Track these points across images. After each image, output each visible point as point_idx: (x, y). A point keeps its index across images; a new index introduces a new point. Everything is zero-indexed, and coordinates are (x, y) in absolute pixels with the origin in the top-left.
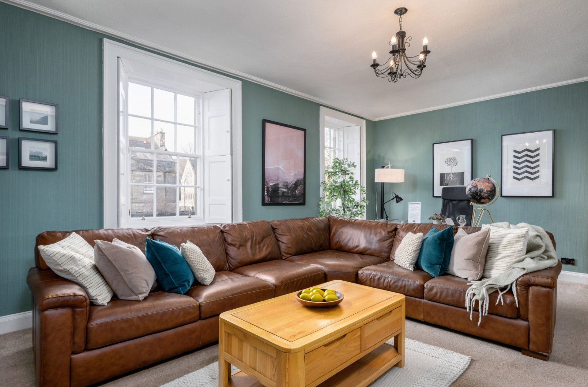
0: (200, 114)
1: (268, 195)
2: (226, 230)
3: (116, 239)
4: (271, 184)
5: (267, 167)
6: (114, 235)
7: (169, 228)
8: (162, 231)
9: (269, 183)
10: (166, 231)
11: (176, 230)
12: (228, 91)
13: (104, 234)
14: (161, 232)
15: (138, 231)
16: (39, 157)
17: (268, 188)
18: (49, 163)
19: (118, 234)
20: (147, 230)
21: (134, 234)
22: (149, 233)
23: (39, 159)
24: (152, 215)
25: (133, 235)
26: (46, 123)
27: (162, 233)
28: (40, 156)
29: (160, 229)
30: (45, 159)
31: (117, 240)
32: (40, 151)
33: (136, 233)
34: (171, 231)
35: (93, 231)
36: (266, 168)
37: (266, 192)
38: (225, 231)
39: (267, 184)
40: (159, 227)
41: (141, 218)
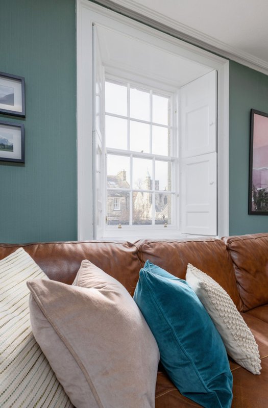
0: (176, 112)
1: (255, 202)
2: (233, 247)
3: (86, 261)
4: (259, 189)
5: (255, 168)
6: (85, 253)
7: (160, 243)
8: (152, 247)
9: (256, 187)
10: (156, 247)
11: (169, 246)
12: (214, 72)
13: (70, 251)
14: (150, 249)
15: (119, 246)
16: (4, 146)
17: (255, 193)
18: (16, 154)
19: (91, 252)
20: (131, 245)
21: (113, 252)
22: (133, 249)
23: (4, 148)
24: (127, 223)
25: (111, 253)
26: (12, 103)
27: (151, 251)
28: (5, 144)
29: (149, 244)
30: (10, 148)
31: (88, 264)
32: (5, 138)
33: (117, 250)
34: (162, 246)
35: (54, 246)
36: (253, 169)
37: (253, 198)
38: (232, 249)
39: (254, 188)
40: (146, 241)
41: (118, 226)
